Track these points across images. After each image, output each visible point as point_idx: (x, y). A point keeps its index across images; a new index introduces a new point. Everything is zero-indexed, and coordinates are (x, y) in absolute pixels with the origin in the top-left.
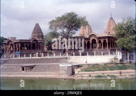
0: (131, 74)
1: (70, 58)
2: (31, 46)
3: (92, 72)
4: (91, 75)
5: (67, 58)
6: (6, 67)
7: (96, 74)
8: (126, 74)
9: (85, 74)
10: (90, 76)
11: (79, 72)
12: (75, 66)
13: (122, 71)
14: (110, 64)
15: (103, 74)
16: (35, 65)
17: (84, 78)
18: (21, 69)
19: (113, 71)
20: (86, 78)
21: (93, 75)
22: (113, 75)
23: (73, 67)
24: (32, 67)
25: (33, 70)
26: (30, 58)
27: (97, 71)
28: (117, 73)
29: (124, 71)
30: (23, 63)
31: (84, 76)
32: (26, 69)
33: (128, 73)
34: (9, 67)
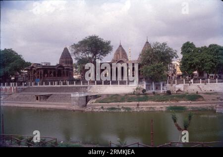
0: (150, 106)
1: (91, 87)
2: (57, 73)
3: (107, 104)
4: (104, 107)
5: (87, 87)
6: (22, 96)
7: (110, 105)
8: (144, 107)
9: (98, 105)
10: (102, 108)
11: (92, 103)
12: (91, 96)
13: (140, 103)
14: (131, 95)
15: (118, 106)
16: (51, 95)
17: (95, 110)
18: (35, 98)
19: (131, 103)
20: (97, 110)
21: (107, 107)
22: (128, 107)
23: (89, 97)
24: (47, 97)
25: (48, 100)
26: (50, 86)
27: (113, 102)
28: (134, 105)
29: (143, 103)
30: (41, 92)
31: (97, 107)
32: (41, 98)
33: (147, 105)
34: (25, 96)
